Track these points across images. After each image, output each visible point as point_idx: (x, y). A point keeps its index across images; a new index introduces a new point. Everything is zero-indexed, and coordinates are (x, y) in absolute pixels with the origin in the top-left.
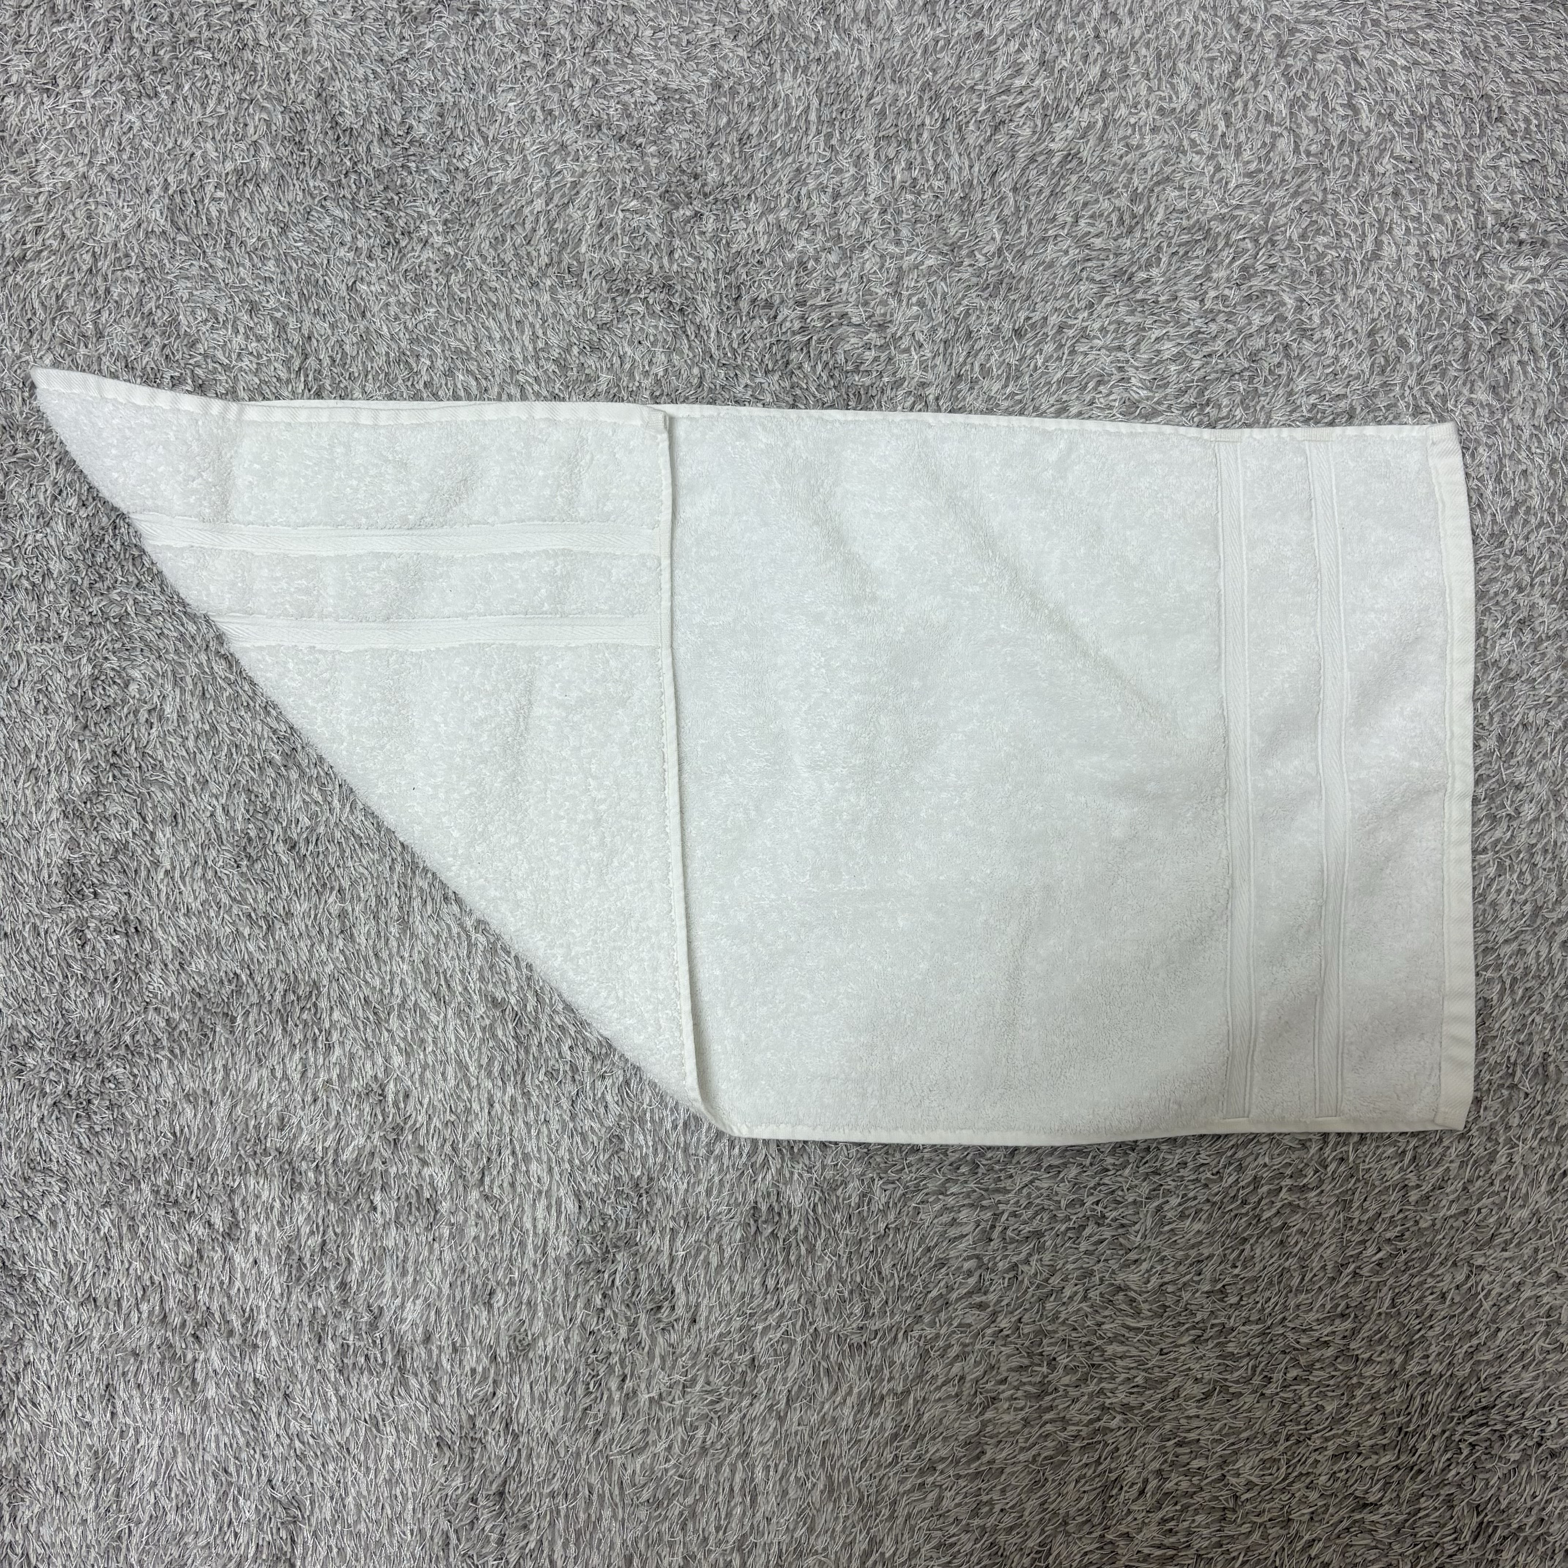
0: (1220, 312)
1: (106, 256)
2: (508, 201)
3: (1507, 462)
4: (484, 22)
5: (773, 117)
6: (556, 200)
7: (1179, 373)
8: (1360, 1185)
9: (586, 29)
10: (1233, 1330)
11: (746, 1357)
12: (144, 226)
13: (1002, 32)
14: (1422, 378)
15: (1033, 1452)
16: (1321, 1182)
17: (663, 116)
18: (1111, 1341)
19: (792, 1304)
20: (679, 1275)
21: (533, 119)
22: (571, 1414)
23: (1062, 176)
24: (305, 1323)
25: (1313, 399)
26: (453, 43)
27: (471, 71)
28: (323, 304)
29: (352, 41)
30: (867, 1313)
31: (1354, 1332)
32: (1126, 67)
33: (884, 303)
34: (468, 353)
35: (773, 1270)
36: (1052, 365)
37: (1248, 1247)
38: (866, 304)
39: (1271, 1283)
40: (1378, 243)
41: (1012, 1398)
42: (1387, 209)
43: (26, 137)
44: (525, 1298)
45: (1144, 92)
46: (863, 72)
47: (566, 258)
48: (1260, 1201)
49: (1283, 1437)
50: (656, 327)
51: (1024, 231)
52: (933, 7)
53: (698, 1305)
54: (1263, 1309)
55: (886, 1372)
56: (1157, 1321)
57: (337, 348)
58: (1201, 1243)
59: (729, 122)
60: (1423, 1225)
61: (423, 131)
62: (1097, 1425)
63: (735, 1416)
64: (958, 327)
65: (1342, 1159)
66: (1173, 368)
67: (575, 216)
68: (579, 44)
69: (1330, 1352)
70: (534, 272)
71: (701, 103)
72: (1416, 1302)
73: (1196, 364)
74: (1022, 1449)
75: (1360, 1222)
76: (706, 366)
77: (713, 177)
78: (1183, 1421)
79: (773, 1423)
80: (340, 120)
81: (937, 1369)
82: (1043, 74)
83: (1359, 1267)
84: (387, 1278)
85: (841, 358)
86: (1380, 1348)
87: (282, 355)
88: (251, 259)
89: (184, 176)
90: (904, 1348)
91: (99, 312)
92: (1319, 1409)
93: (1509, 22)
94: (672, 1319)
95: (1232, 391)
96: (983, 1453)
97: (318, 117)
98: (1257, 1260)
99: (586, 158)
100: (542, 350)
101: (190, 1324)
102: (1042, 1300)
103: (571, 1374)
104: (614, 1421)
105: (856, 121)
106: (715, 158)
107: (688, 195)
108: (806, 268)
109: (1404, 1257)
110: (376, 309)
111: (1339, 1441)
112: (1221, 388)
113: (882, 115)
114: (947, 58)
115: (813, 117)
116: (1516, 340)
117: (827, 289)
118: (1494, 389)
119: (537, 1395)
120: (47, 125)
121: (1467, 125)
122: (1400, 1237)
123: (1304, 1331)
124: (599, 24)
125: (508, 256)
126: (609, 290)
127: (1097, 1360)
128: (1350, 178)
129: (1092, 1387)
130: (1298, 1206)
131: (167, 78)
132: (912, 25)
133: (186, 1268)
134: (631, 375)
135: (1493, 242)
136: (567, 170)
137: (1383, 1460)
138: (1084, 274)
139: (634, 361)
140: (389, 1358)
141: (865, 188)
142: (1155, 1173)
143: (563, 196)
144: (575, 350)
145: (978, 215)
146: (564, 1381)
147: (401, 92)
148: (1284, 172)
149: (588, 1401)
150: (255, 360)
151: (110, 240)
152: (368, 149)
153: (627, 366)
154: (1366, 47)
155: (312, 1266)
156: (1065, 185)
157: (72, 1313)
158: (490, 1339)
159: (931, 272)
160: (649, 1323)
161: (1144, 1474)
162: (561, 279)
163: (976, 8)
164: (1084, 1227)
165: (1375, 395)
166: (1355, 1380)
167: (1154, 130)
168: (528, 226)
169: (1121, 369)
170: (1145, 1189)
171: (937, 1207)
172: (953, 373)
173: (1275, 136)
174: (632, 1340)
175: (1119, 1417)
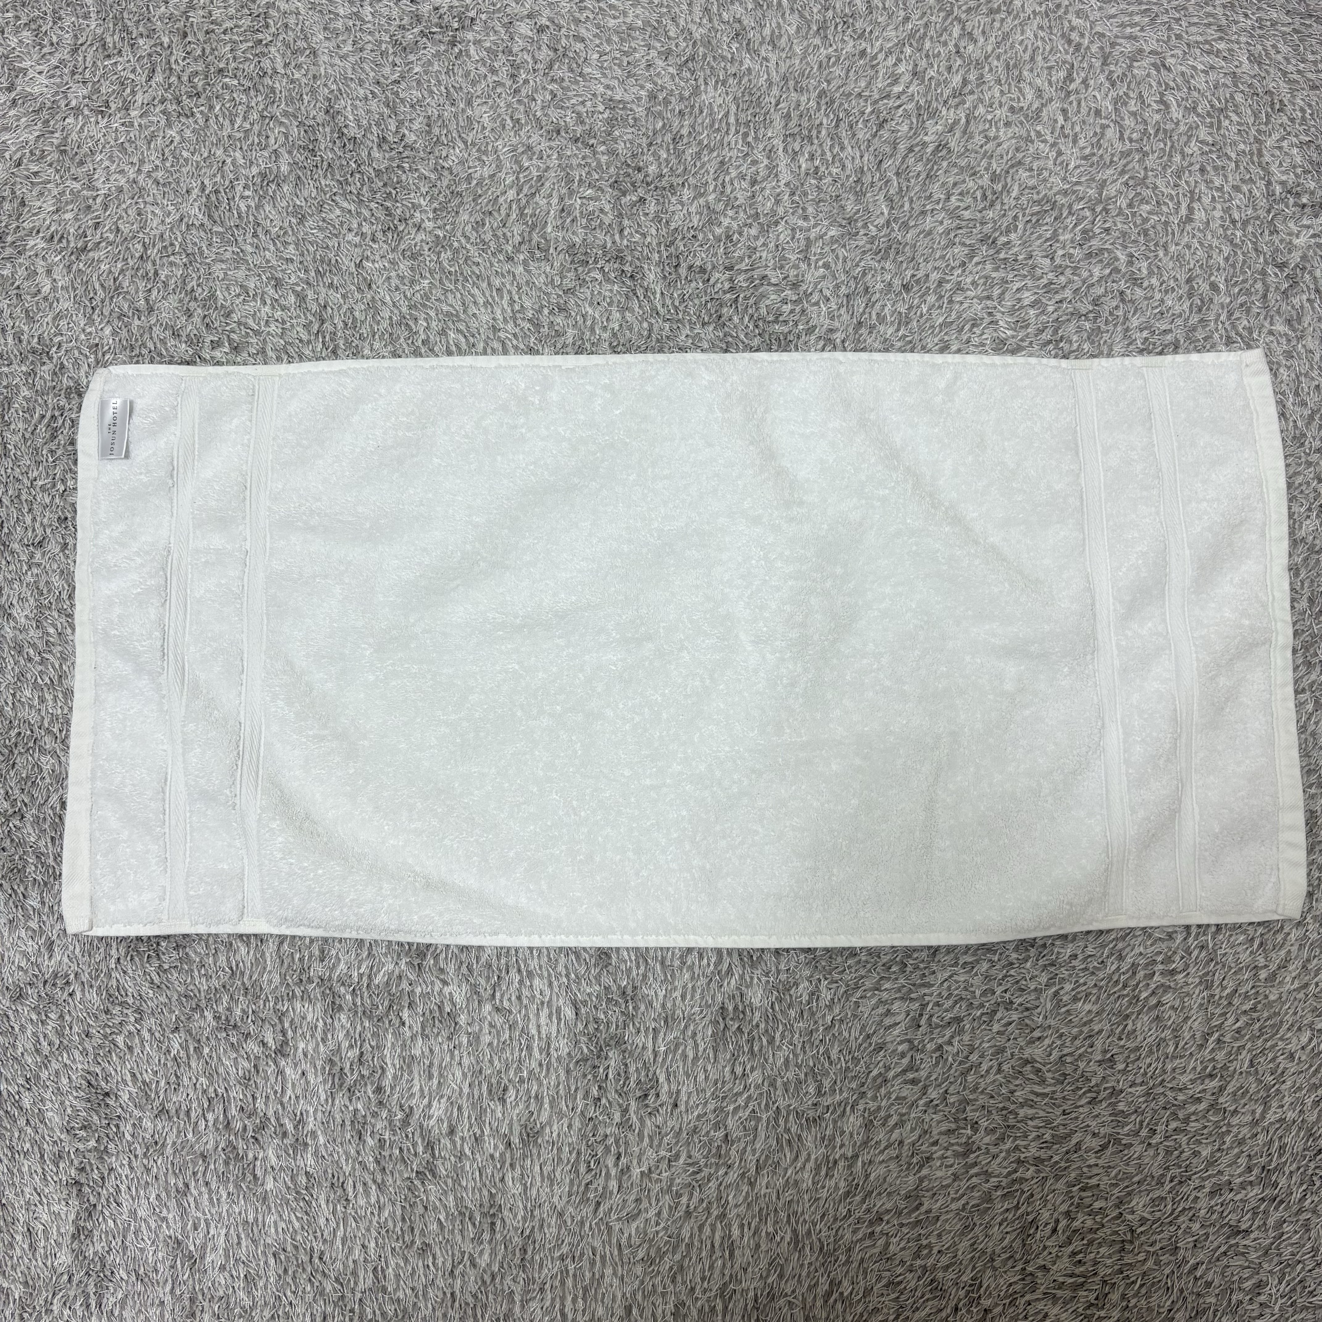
0: (1067, 267)
1: (154, 246)
2: (486, 192)
3: (1303, 379)
4: (461, 51)
5: (699, 120)
6: (525, 190)
7: (1037, 316)
8: (1219, 966)
9: (545, 54)
10: (1122, 1092)
11: (720, 1134)
12: (186, 220)
13: (881, 50)
14: (1231, 315)
15: (962, 1202)
16: (1187, 966)
17: (611, 122)
18: (1022, 1105)
19: (757, 1087)
20: (662, 1067)
21: (504, 127)
22: (575, 1188)
23: (935, 163)
24: (348, 1123)
25: (1145, 334)
26: (436, 67)
27: (452, 90)
28: (335, 278)
29: (353, 69)
30: (820, 1091)
31: (1222, 1089)
32: (982, 76)
33: (796, 267)
34: (457, 316)
35: (741, 1059)
36: (935, 312)
37: (1130, 1022)
38: (781, 267)
39: (1151, 1052)
40: (1190, 209)
41: (943, 1157)
42: (1196, 182)
43: (85, 149)
44: (533, 1093)
45: (997, 95)
46: (771, 84)
47: (535, 237)
48: (1138, 984)
49: (1168, 1179)
50: (611, 291)
51: (907, 207)
52: (825, 31)
53: (678, 1092)
54: (1146, 1073)
55: (838, 1140)
56: (1059, 1088)
57: (348, 314)
58: (1091, 1021)
59: (664, 126)
60: (1272, 998)
61: (414, 138)
62: (1014, 1176)
63: (713, 1184)
64: (857, 284)
65: (1203, 947)
66: (1032, 312)
67: (541, 203)
68: (538, 66)
69: (1203, 1106)
70: (510, 249)
71: (640, 111)
72: (1270, 1061)
73: (1051, 309)
74: (953, 1200)
75: (1221, 998)
76: (653, 321)
77: (652, 169)
78: (1085, 1170)
79: (745, 1188)
80: (345, 131)
81: (880, 1135)
82: (916, 82)
83: (1222, 1035)
84: (416, 1082)
85: (763, 311)
86: (1243, 1102)
87: (303, 321)
88: (275, 244)
89: (218, 178)
90: (851, 1119)
91: (150, 290)
92: (1196, 1154)
93: (1284, 34)
94: (659, 1103)
95: (1079, 330)
96: (921, 1204)
97: (328, 129)
98: (1138, 1033)
99: (548, 156)
100: (519, 311)
101: (250, 1128)
102: (965, 1074)
103: (574, 1155)
104: (611, 1193)
105: (767, 123)
106: (654, 154)
107: (633, 184)
108: (731, 241)
109: (1258, 1025)
110: (380, 282)
111: (1213, 1180)
112: (1071, 327)
113: (788, 117)
114: (838, 71)
115: (732, 120)
116: (1304, 283)
117: (750, 257)
118: (1289, 322)
119: (546, 1174)
120: (102, 140)
121: (1256, 115)
122: (1254, 1009)
123: (1180, 1090)
124: (556, 50)
125: (488, 237)
126: (572, 262)
127: (1011, 1122)
128: (1165, 158)
129: (1009, 1144)
130: (1170, 987)
131: (202, 101)
132: (809, 46)
133: (246, 1080)
134: (592, 330)
135: (1282, 206)
136: (533, 166)
137: (1251, 1194)
138: (957, 240)
139: (594, 318)
140: (420, 1149)
141: (776, 175)
142: (1052, 965)
143: (531, 187)
144: (546, 311)
145: (868, 195)
146: (569, 1161)
147: (395, 107)
148: (1113, 155)
149: (589, 1177)
150: (280, 326)
151: (157, 232)
152: (369, 154)
153: (589, 323)
154: (1172, 56)
155: (352, 1074)
156: (938, 170)
157: (147, 1123)
158: (504, 1129)
159: (833, 240)
160: (638, 1109)
161: (1055, 1216)
162: (532, 254)
163: (859, 32)
164: (995, 1012)
165: (1194, 329)
166: (1224, 1129)
167: (1007, 124)
168: (503, 212)
169: (990, 314)
170: (1044, 978)
171: (874, 1001)
172: (855, 321)
173: (1104, 127)
174: (625, 1124)
175: (1032, 1169)
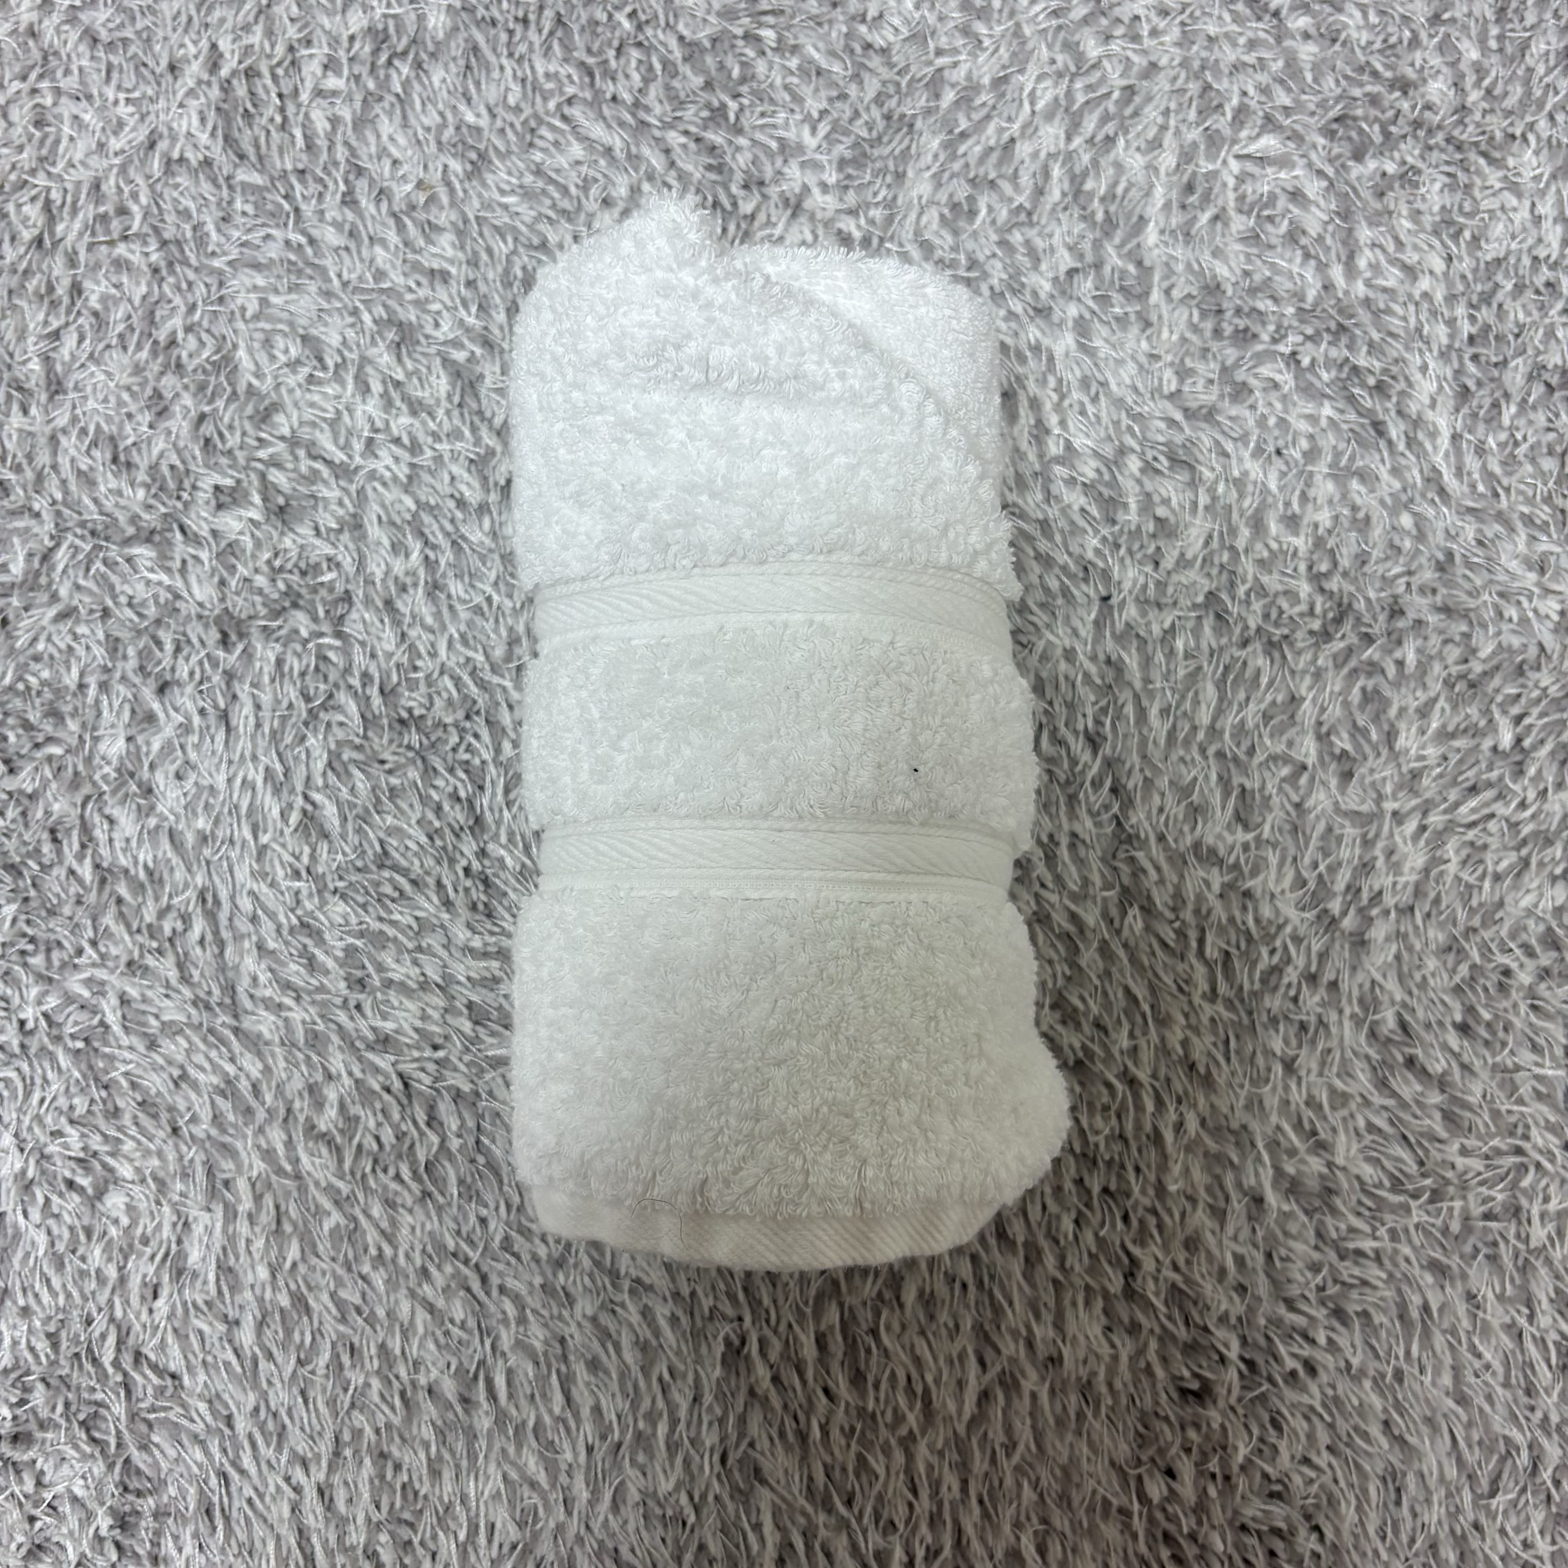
1: (74, 211)
2: (980, 126)
6: (1090, 124)
12: (163, 145)
47: (1114, 259)
67: (1131, 163)
70: (1042, 284)
76: (1431, 512)
77: (1439, 89)
88: (401, 228)
89: (256, 37)
91: (56, 335)
99: (1154, 33)
100: (1059, 460)
106: (1444, 48)
107: (1387, 129)
134: (1258, 525)
136: (1113, 59)
139: (1265, 490)
143: (1106, 118)
144: (1134, 464)
151: (84, 175)
153: (1250, 503)
162: (1103, 303)
